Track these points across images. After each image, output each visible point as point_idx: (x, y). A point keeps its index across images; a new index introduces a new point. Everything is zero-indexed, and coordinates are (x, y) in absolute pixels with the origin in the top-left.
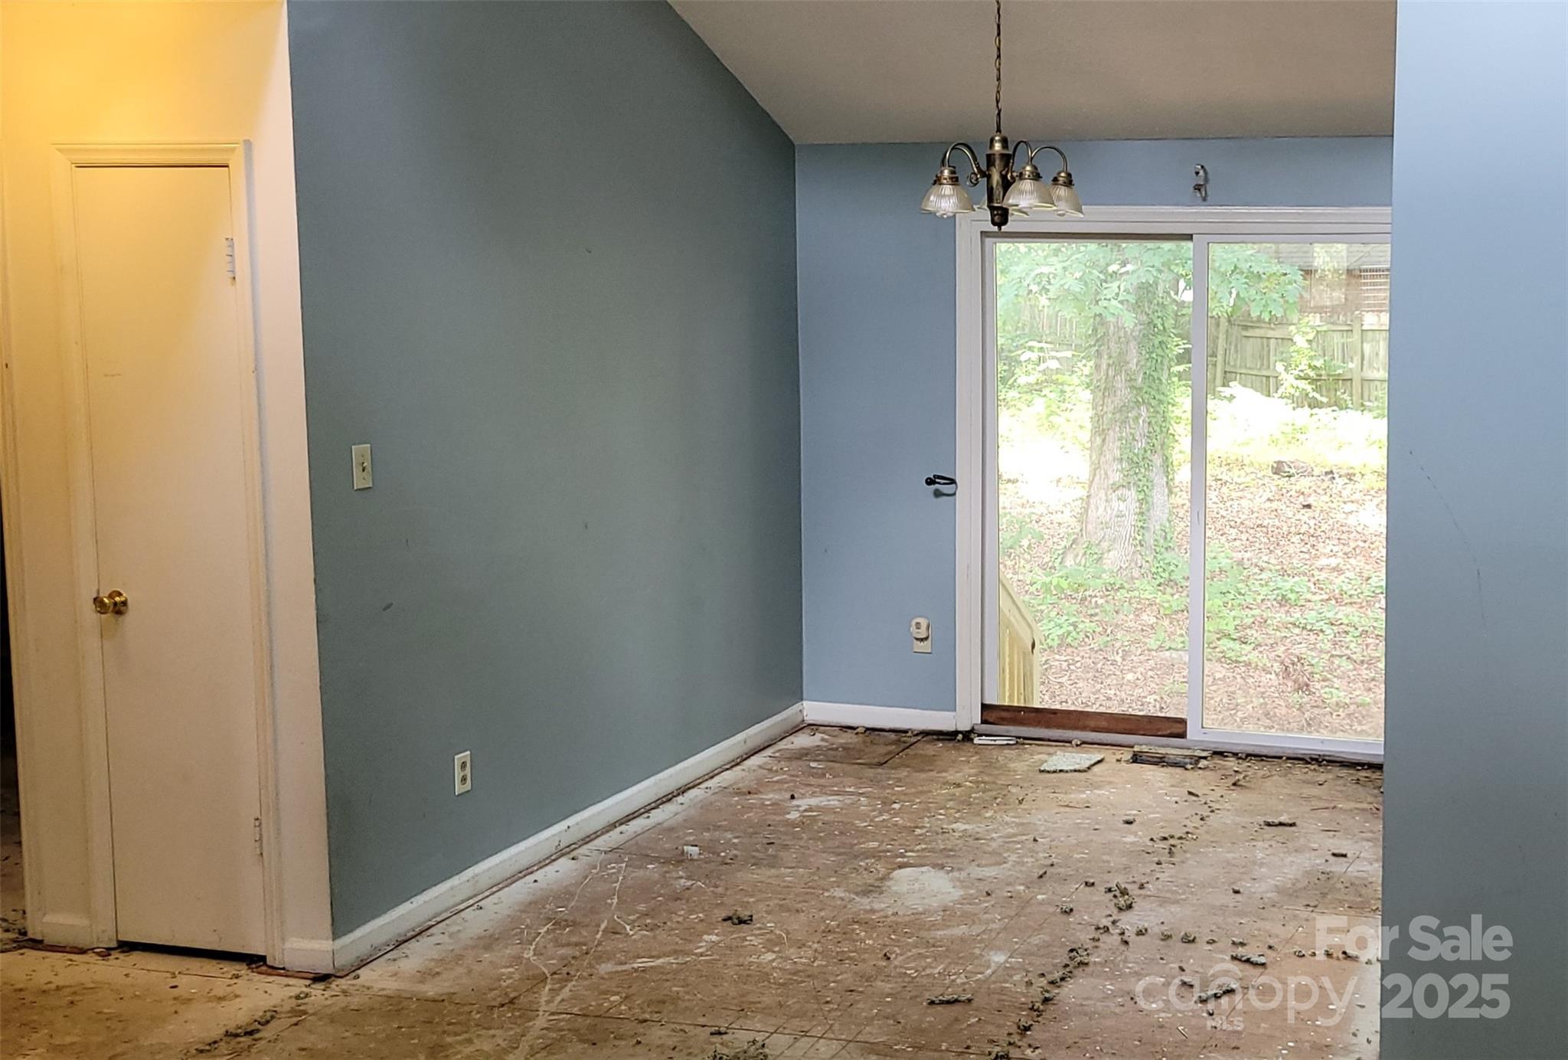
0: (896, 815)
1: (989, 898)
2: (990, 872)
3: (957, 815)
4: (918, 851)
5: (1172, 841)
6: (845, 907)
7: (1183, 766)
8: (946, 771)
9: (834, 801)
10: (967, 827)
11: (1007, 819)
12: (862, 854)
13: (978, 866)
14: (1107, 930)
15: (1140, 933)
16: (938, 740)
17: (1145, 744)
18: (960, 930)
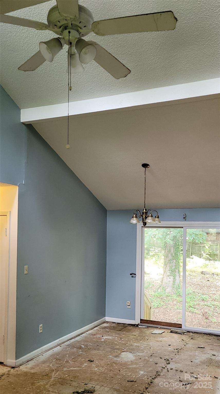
0: (123, 341)
1: (140, 360)
2: (141, 354)
3: (135, 342)
4: (127, 349)
5: (178, 350)
6: (112, 360)
7: (181, 334)
8: (133, 332)
9: (110, 338)
10: (137, 344)
11: (145, 343)
12: (116, 349)
13: (139, 353)
14: (164, 368)
15: (171, 369)
16: (132, 326)
17: (173, 329)
18: (134, 366)
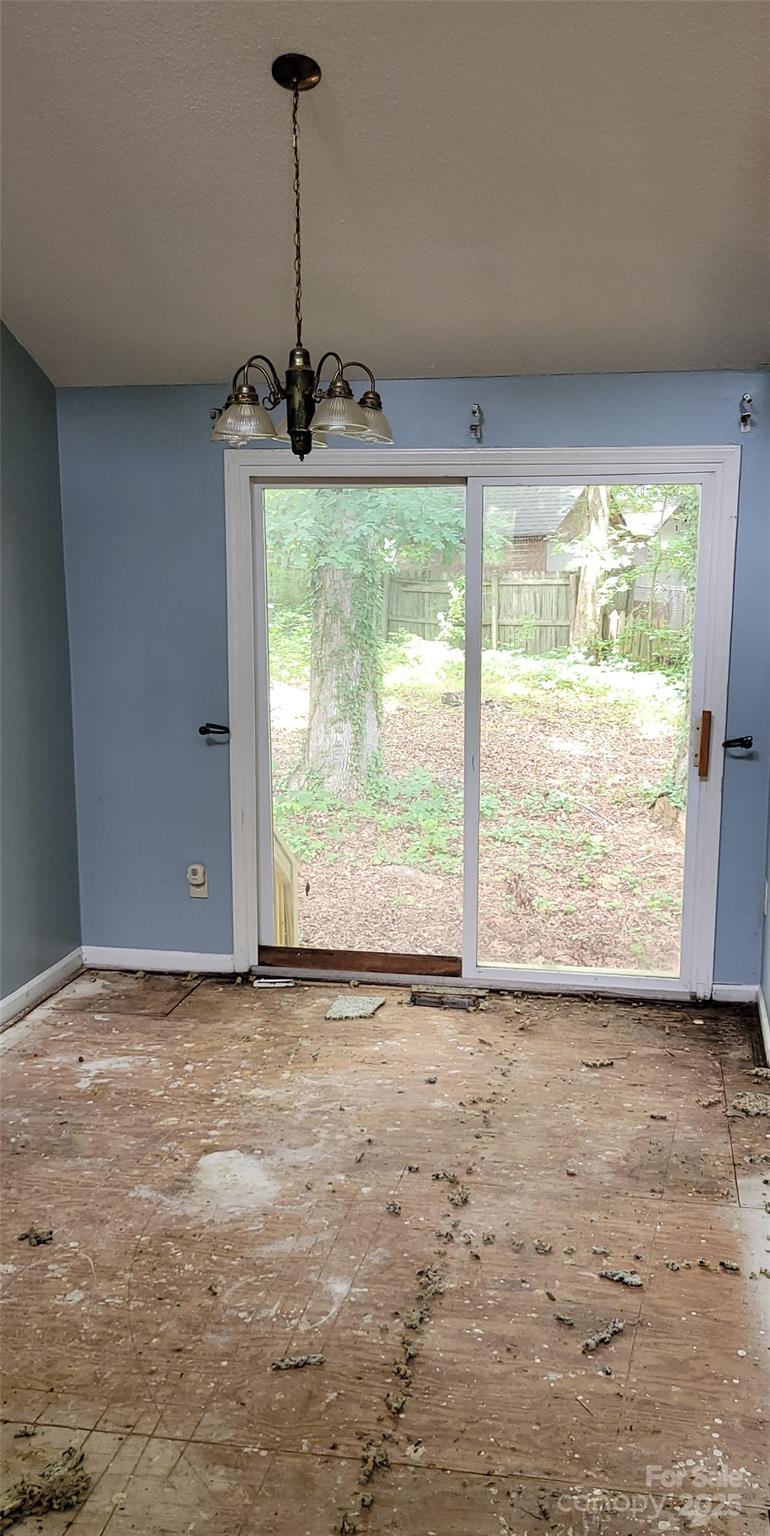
0: (190, 1079)
1: (309, 1194)
2: (303, 1156)
3: (254, 1078)
4: (221, 1128)
5: (482, 1106)
6: (154, 1213)
8: (232, 1021)
9: (122, 1064)
10: (267, 1093)
11: (306, 1081)
12: (163, 1133)
13: (289, 1146)
14: (449, 1237)
15: (488, 1241)
16: (219, 983)
17: (422, 983)
18: (287, 1245)
